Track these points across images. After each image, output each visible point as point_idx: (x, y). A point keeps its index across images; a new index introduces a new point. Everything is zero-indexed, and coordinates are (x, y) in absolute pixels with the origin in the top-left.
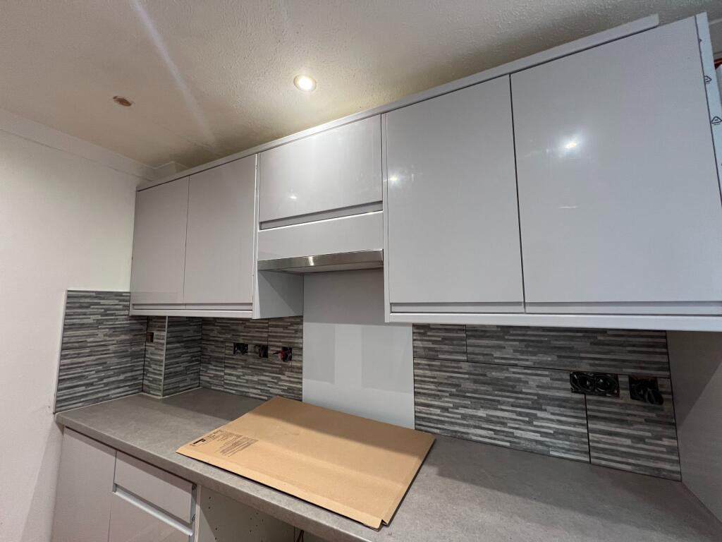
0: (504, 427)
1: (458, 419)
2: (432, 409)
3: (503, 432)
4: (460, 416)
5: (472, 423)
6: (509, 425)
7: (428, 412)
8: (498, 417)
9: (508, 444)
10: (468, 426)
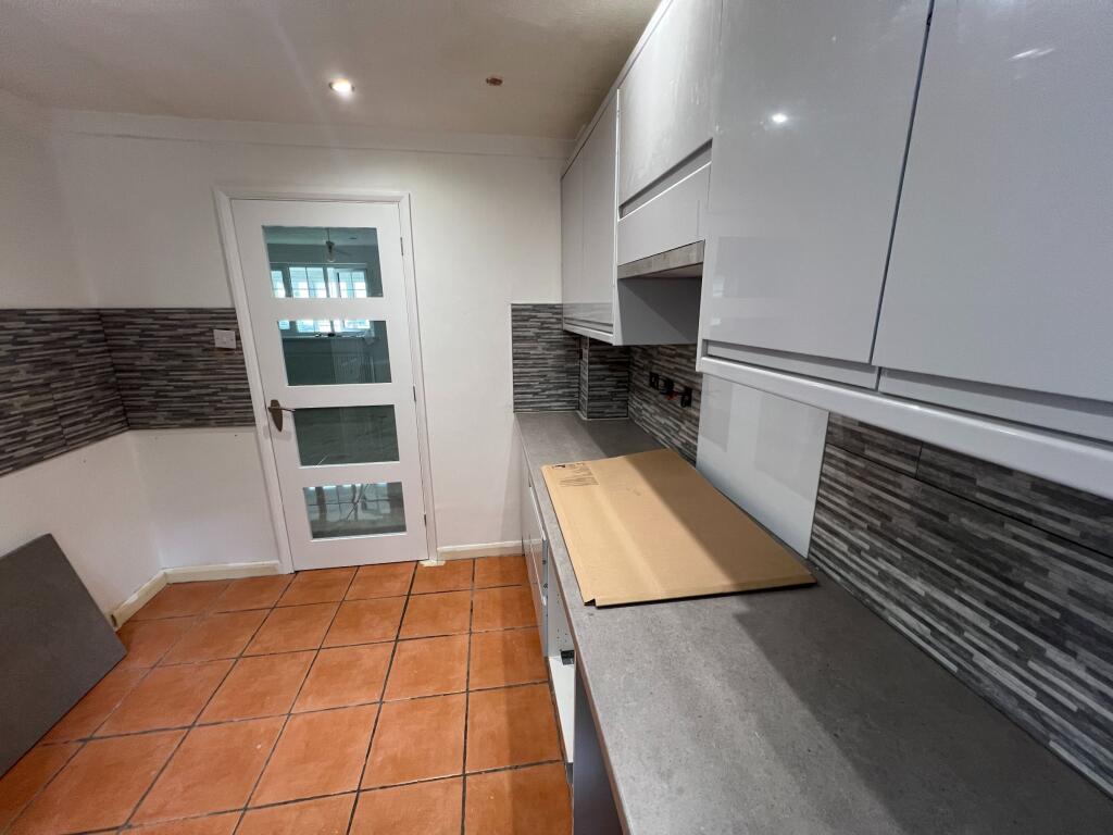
0: (955, 634)
1: (873, 575)
2: (835, 539)
3: (951, 641)
4: (876, 572)
5: (894, 593)
6: (966, 634)
7: (830, 541)
8: (948, 609)
9: (954, 668)
10: (887, 595)
